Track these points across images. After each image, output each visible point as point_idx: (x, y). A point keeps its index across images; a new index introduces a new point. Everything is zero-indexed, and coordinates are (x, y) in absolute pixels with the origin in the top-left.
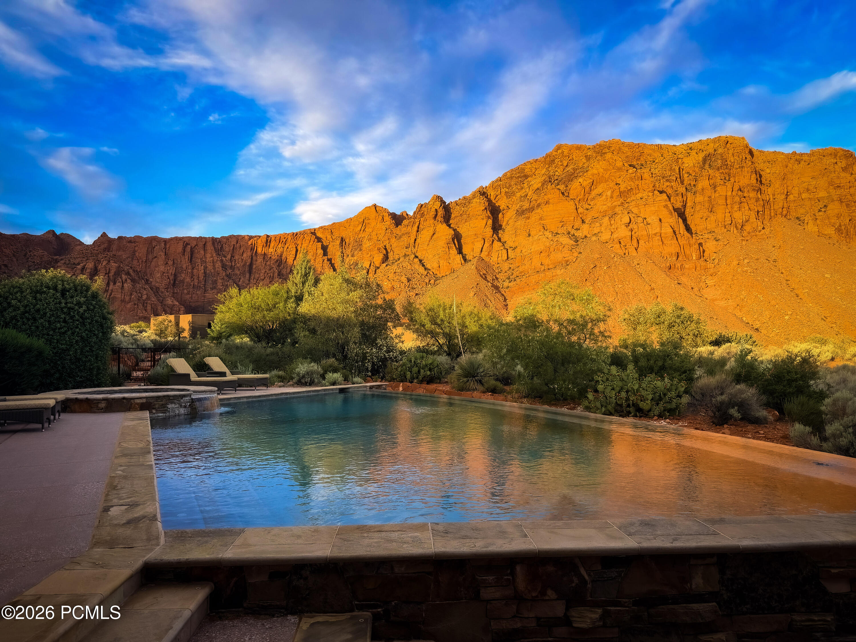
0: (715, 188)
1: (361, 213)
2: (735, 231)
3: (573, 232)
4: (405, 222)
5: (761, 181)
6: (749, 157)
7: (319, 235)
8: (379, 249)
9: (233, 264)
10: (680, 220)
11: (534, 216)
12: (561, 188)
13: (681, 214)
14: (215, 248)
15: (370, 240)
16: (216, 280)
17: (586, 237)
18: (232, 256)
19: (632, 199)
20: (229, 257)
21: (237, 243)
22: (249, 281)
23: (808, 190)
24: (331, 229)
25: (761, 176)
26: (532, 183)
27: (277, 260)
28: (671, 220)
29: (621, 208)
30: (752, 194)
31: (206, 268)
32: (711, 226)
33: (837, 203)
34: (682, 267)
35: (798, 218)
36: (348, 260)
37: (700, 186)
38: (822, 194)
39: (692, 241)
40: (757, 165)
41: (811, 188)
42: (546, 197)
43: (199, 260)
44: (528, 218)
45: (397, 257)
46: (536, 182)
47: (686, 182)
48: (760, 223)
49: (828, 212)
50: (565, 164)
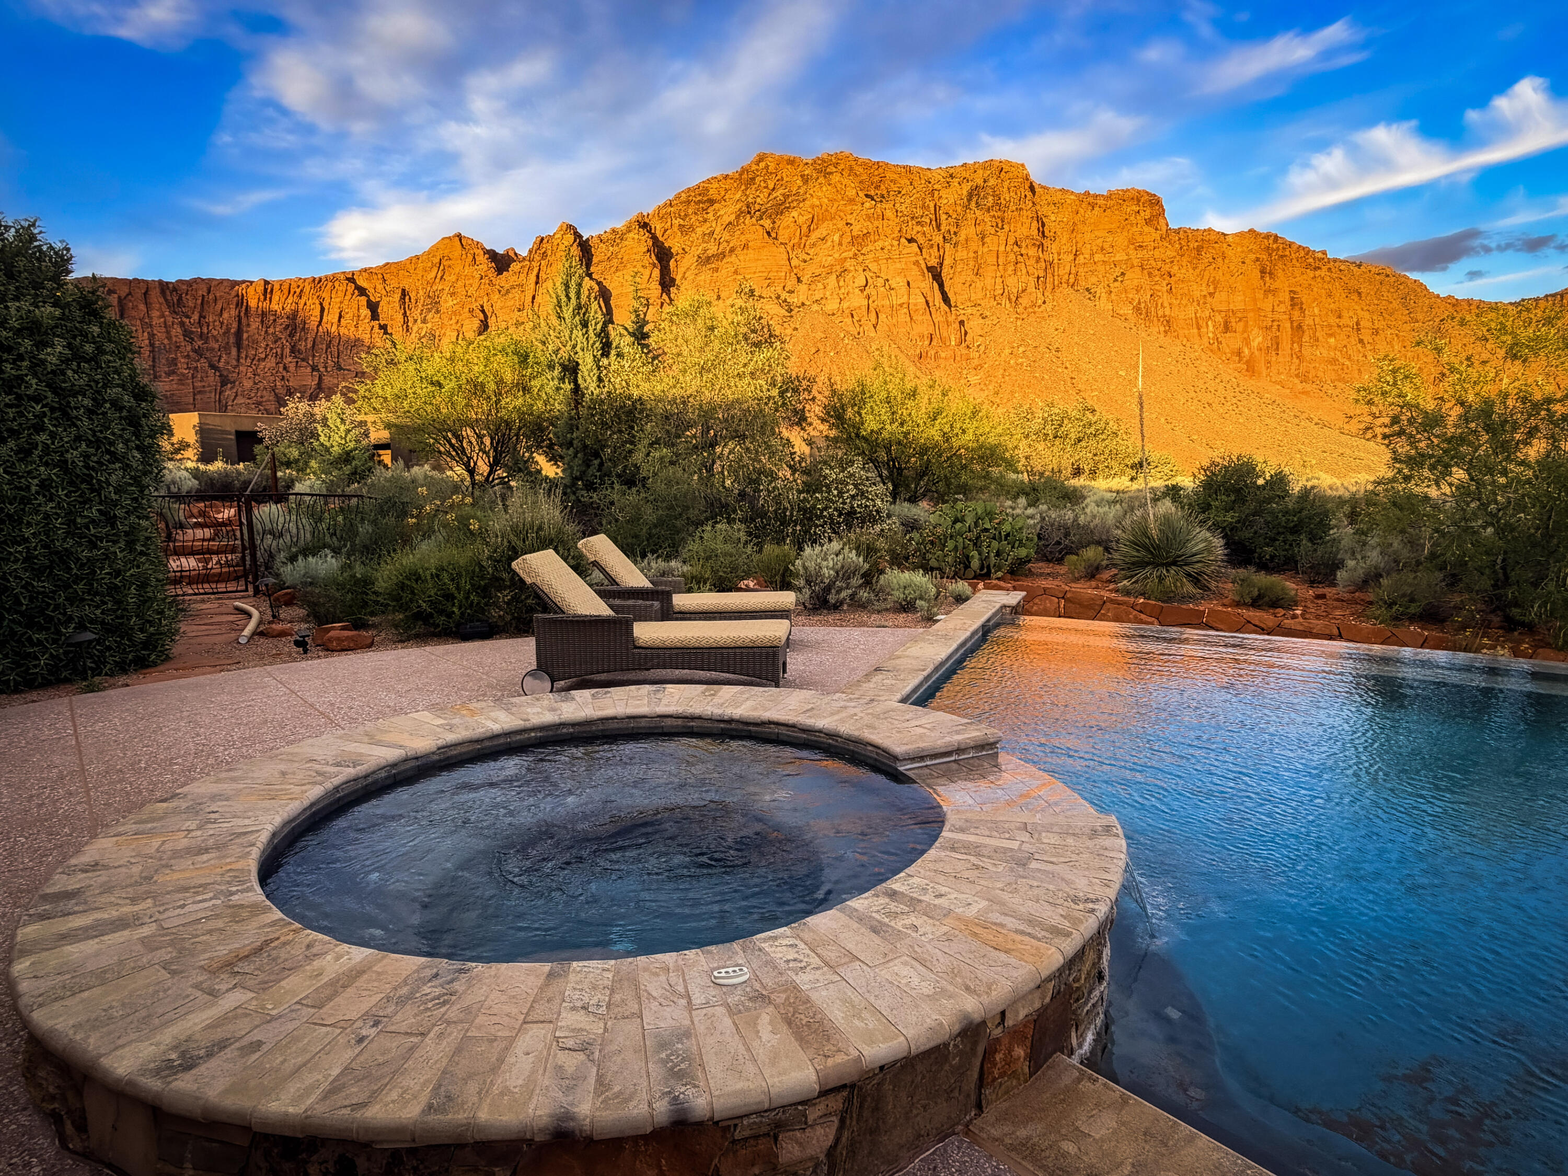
0: (983, 238)
1: (435, 248)
2: (1008, 305)
3: (784, 295)
4: (515, 267)
5: (1043, 232)
6: (1029, 194)
7: (362, 283)
8: (471, 311)
9: (205, 330)
10: (936, 285)
11: (726, 267)
12: (766, 226)
13: (937, 275)
14: (166, 300)
15: (453, 294)
16: (175, 359)
17: (803, 304)
18: (201, 316)
19: (869, 248)
20: (196, 317)
21: (209, 292)
22: (238, 360)
23: (1102, 249)
24: (384, 272)
25: (1043, 225)
26: (722, 212)
27: (288, 326)
28: (923, 285)
29: (853, 262)
30: (1032, 252)
31: (152, 336)
32: (977, 296)
33: (1138, 270)
34: (936, 357)
35: (1088, 290)
36: (415, 328)
37: (962, 236)
38: (1120, 256)
39: (951, 318)
40: (1038, 207)
41: (1106, 246)
42: (742, 237)
43: (138, 322)
44: (717, 270)
45: (504, 325)
46: (728, 212)
47: (943, 228)
48: (1040, 295)
49: (1126, 283)
50: (771, 187)
